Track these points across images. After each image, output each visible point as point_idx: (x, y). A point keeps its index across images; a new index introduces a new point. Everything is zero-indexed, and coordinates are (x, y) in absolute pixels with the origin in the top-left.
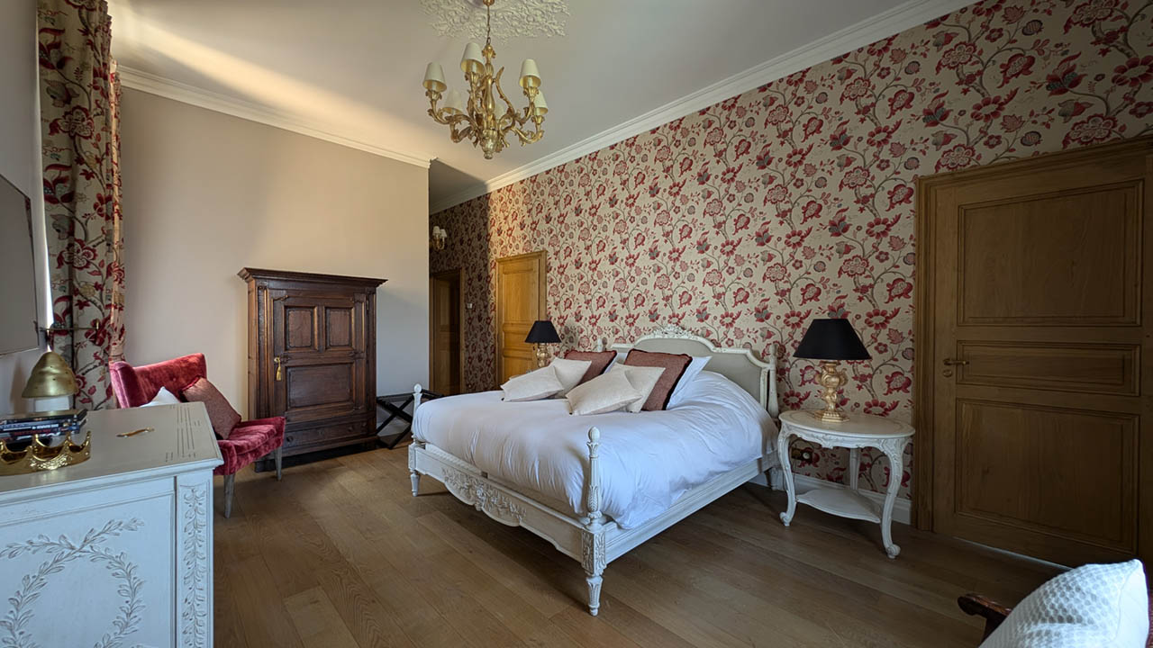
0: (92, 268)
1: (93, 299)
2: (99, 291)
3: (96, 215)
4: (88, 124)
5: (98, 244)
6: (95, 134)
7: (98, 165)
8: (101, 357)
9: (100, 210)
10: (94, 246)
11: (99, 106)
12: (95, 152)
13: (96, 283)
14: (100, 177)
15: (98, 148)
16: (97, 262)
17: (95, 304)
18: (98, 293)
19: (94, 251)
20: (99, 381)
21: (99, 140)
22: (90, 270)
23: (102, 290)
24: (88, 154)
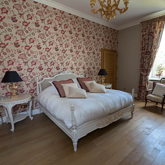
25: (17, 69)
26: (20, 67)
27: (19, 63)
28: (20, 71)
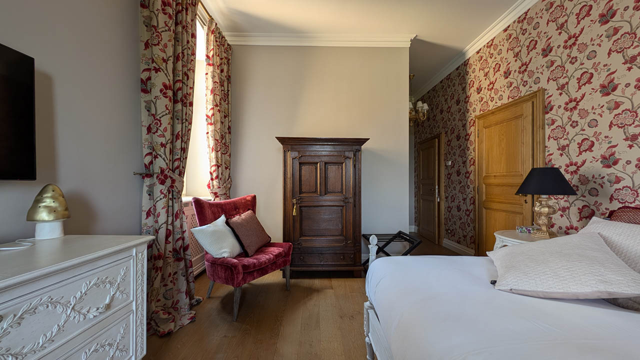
0: (159, 133)
1: (160, 153)
2: (164, 148)
3: (162, 96)
4: (157, 36)
5: (162, 116)
6: (162, 43)
7: (164, 64)
8: (165, 192)
9: (165, 93)
10: (160, 118)
11: (167, 25)
12: (162, 55)
13: (162, 143)
14: (166, 72)
15: (165, 52)
16: (162, 128)
17: (161, 157)
18: (162, 149)
19: (160, 121)
20: (163, 208)
21: (166, 48)
22: (158, 134)
23: (165, 147)
24: (156, 56)
25: (601, 162)
26: (613, 154)
27: (610, 142)
28: (609, 167)
